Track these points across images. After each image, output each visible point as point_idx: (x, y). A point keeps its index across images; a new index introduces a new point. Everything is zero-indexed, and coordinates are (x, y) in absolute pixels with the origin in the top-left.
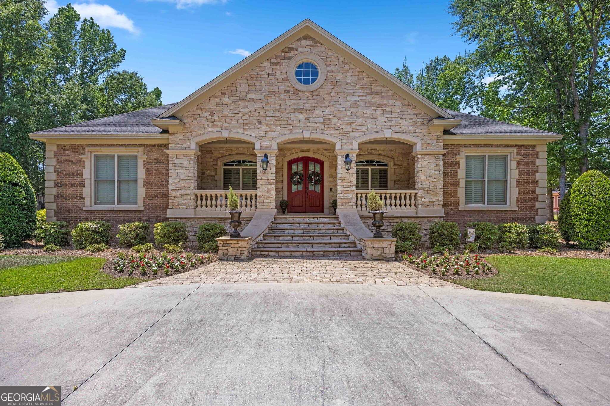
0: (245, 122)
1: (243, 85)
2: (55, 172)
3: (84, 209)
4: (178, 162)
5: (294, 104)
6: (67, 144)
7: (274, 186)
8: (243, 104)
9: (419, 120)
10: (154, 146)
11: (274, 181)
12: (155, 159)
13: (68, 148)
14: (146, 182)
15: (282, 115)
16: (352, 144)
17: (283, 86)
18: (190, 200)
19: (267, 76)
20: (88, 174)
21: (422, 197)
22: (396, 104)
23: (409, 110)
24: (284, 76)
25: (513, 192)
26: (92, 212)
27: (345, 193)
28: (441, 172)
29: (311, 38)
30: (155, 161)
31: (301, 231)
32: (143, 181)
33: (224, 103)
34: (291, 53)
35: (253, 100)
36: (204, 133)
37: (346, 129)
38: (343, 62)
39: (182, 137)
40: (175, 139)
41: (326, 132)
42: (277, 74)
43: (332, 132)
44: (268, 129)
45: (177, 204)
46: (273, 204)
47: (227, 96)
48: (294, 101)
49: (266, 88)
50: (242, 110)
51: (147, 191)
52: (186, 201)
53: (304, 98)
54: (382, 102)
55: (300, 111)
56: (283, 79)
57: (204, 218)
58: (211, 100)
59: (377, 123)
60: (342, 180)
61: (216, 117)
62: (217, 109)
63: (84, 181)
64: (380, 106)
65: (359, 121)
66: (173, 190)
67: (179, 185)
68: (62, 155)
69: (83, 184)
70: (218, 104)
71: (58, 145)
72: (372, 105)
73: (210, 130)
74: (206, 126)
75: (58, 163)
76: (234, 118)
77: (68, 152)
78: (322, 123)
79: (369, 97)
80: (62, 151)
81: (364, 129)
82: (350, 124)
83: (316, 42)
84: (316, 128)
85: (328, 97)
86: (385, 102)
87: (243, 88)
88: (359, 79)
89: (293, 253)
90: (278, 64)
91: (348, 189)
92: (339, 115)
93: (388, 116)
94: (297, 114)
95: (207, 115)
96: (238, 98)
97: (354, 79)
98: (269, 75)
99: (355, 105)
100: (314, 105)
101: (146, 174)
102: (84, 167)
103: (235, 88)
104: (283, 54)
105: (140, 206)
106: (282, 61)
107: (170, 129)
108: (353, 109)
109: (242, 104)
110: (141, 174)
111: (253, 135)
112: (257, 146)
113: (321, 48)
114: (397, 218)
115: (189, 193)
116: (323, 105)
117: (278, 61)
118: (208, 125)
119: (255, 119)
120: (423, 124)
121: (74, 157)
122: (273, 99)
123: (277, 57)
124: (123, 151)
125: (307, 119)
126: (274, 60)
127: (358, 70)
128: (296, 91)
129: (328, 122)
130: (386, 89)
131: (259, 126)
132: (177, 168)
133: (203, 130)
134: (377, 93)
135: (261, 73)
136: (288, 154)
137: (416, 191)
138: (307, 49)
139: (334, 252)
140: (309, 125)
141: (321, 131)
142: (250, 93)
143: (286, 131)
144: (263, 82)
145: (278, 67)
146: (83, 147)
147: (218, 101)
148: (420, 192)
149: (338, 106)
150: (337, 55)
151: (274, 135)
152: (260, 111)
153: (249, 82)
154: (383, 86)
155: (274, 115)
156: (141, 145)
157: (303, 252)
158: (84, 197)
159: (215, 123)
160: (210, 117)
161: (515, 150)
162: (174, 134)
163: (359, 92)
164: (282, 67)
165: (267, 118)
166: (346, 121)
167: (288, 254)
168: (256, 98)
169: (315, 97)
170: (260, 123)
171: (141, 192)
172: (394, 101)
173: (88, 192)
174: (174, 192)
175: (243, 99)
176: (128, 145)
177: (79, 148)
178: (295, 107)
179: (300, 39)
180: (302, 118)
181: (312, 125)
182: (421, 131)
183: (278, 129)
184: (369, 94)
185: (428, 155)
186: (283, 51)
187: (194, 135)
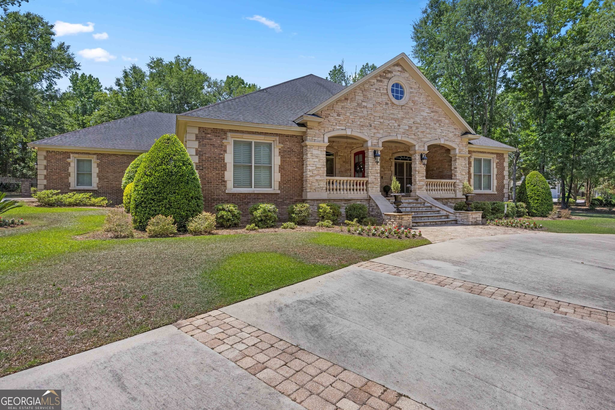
0: (361, 124)
1: (359, 94)
2: (197, 155)
3: (227, 192)
4: (315, 152)
5: (392, 114)
6: (209, 128)
7: (379, 175)
8: (360, 109)
9: (457, 133)
10: (287, 136)
11: (379, 171)
12: (288, 148)
13: (209, 131)
14: (281, 168)
15: (385, 121)
16: (424, 146)
17: (384, 99)
18: (323, 184)
19: (375, 90)
20: (229, 158)
21: (458, 185)
22: (446, 121)
23: (452, 126)
24: (385, 92)
25: (494, 183)
26: (234, 195)
27: (420, 181)
28: (467, 169)
29: (401, 66)
30: (289, 150)
31: (410, 209)
32: (278, 166)
33: (347, 107)
34: (389, 75)
35: (366, 107)
36: (333, 130)
37: (421, 135)
38: (419, 87)
39: (317, 131)
40: (312, 133)
41: (410, 137)
42: (381, 89)
43: (413, 137)
44: (376, 131)
45: (314, 188)
46: (379, 189)
47: (349, 101)
48: (391, 112)
49: (374, 99)
50: (359, 114)
51: (282, 176)
52: (321, 186)
53: (397, 110)
54: (439, 118)
55: (396, 120)
56: (385, 94)
57: (334, 200)
58: (339, 104)
59: (437, 133)
60: (419, 172)
61: (341, 118)
62: (342, 111)
63: (225, 165)
64: (438, 121)
65: (427, 130)
66: (311, 176)
67: (315, 172)
68: (204, 138)
69: (224, 168)
70: (343, 108)
71: (200, 128)
72: (434, 120)
73: (338, 127)
74: (335, 124)
75: (199, 146)
76: (353, 120)
77: (209, 136)
78: (407, 130)
79: (432, 114)
80: (204, 135)
81: (429, 136)
82: (423, 132)
83: (403, 69)
84: (404, 133)
85: (411, 111)
86: (440, 118)
87: (359, 97)
88: (427, 100)
89: (426, 223)
90: (381, 81)
91: (421, 178)
92: (416, 125)
93: (442, 129)
94: (394, 122)
95: (335, 115)
96: (356, 104)
97: (425, 100)
98: (376, 89)
99: (425, 119)
100: (403, 116)
101: (281, 160)
102: (225, 151)
103: (354, 96)
104: (384, 74)
105: (275, 189)
106: (384, 80)
107: (308, 124)
108: (424, 122)
109: (359, 109)
110: (277, 161)
111: (366, 134)
112: (369, 144)
113: (406, 75)
114: (446, 199)
115: (323, 179)
116: (408, 117)
117: (382, 79)
118: (336, 123)
119: (367, 122)
120: (459, 136)
121: (216, 141)
122: (379, 108)
123: (380, 76)
124: (261, 139)
125: (399, 126)
126: (379, 78)
127: (426, 94)
128: (393, 103)
129: (410, 130)
130: (441, 110)
131: (370, 128)
132: (314, 157)
133: (333, 127)
134: (436, 112)
135: (371, 87)
136: (354, 148)
137: (454, 181)
138: (398, 73)
139: (445, 221)
140: (400, 130)
141: (407, 136)
142: (364, 102)
143: (386, 133)
144: (372, 94)
145: (381, 84)
146: (225, 132)
147: (343, 104)
148: (458, 181)
149: (416, 118)
150: (415, 81)
151: (380, 136)
152: (371, 116)
153: (364, 93)
154: (439, 107)
155: (380, 120)
156: (277, 135)
157: (431, 222)
158: (225, 180)
159: (341, 122)
160: (338, 117)
161: (495, 156)
162: (311, 129)
163: (427, 110)
164: (384, 84)
165: (375, 123)
166: (420, 130)
167: (423, 224)
168: (368, 106)
169: (403, 110)
170: (371, 126)
171: (277, 177)
172: (444, 119)
173: (229, 175)
174: (311, 178)
175: (359, 105)
176: (266, 134)
177: (221, 133)
178: (392, 116)
179: (394, 65)
180: (396, 125)
181: (401, 130)
182: (458, 140)
183: (381, 131)
184: (432, 112)
185: (461, 157)
186: (384, 72)
187: (326, 131)
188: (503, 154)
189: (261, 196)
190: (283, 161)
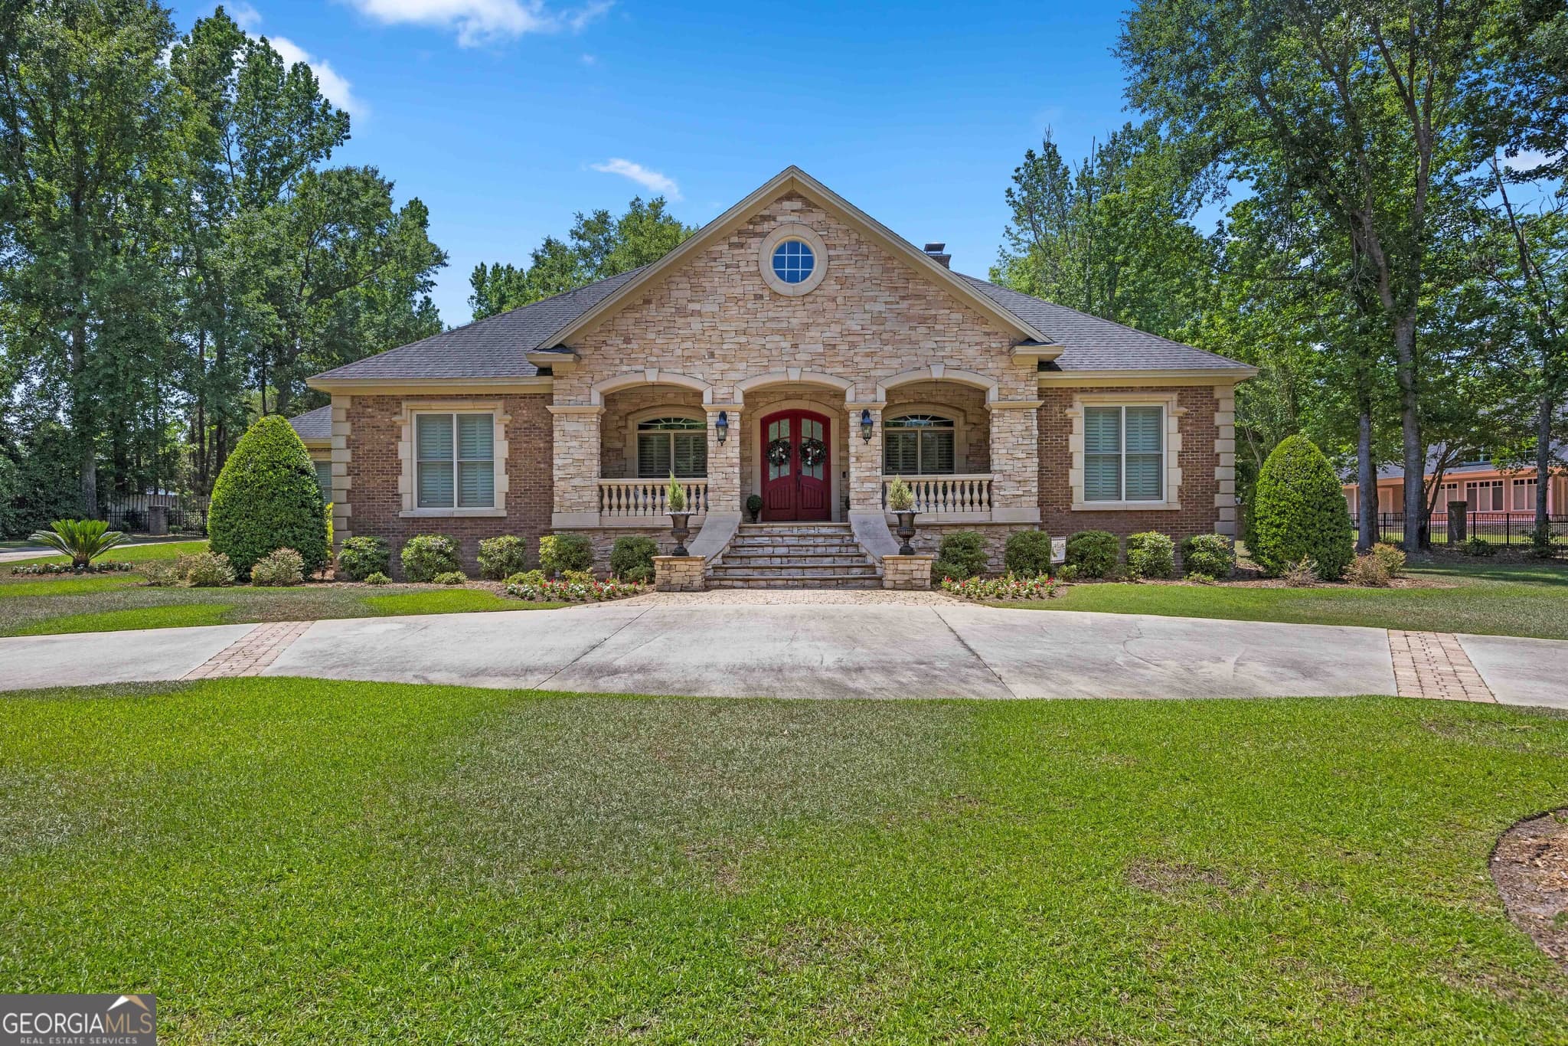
0: (686, 353)
1: (680, 286)
2: (348, 448)
3: (401, 515)
4: (570, 427)
5: (773, 319)
6: (369, 396)
7: (737, 470)
8: (683, 320)
9: (993, 345)
10: (523, 397)
11: (737, 461)
12: (526, 422)
13: (371, 402)
14: (511, 465)
15: (751, 340)
16: (874, 391)
17: (752, 287)
18: (592, 496)
19: (723, 269)
20: (407, 451)
21: (999, 488)
22: (954, 316)
23: (977, 327)
24: (753, 269)
25: (1173, 476)
26: (416, 519)
27: (863, 481)
28: (1034, 441)
29: (800, 197)
30: (526, 425)
32: (504, 461)
33: (649, 319)
34: (766, 226)
35: (699, 313)
36: (614, 376)
37: (865, 363)
38: (858, 241)
39: (575, 382)
40: (563, 387)
41: (828, 371)
42: (742, 264)
43: (840, 370)
44: (727, 366)
45: (568, 504)
46: (737, 503)
47: (653, 306)
48: (771, 314)
49: (721, 290)
50: (680, 332)
51: (511, 480)
52: (585, 499)
53: (789, 309)
54: (927, 312)
55: (783, 333)
56: (752, 274)
57: (616, 529)
58: (626, 315)
59: (918, 353)
60: (858, 459)
61: (634, 345)
62: (637, 331)
63: (399, 463)
64: (923, 320)
65: (886, 348)
66: (561, 479)
67: (572, 470)
68: (360, 415)
69: (397, 469)
70: (637, 322)
71: (353, 397)
72: (909, 319)
73: (625, 368)
74: (617, 361)
75: (353, 431)
76: (666, 346)
77: (370, 410)
78: (821, 354)
79: (904, 304)
80: (360, 410)
81: (895, 363)
82: (871, 355)
83: (808, 203)
84: (810, 363)
85: (831, 305)
86: (933, 312)
87: (680, 292)
88: (886, 270)
90: (741, 246)
91: (868, 474)
92: (850, 339)
93: (938, 339)
94: (777, 338)
95: (619, 341)
96: (673, 310)
97: (877, 271)
98: (727, 266)
99: (879, 319)
100: (806, 320)
101: (510, 449)
102: (399, 437)
104: (751, 227)
105: (499, 508)
106: (750, 241)
107: (554, 369)
108: (875, 328)
109: (680, 321)
110: (501, 449)
111: (700, 376)
112: (707, 398)
113: (818, 216)
114: (955, 526)
115: (589, 483)
116: (821, 320)
117: (743, 240)
118: (621, 361)
119: (703, 348)
120: (1002, 353)
121: (382, 419)
122: (734, 311)
123: (740, 233)
124: (468, 408)
125: (795, 346)
126: (735, 239)
127: (884, 254)
128: (775, 296)
129: (831, 353)
130: (934, 288)
131: (710, 360)
132: (568, 439)
133: (612, 368)
134: (918, 297)
135: (713, 264)
136: (762, 407)
137: (990, 477)
138: (794, 217)
140: (798, 357)
141: (820, 369)
142: (693, 301)
143: (757, 369)
144: (716, 279)
145: (742, 251)
146: (397, 400)
147: (638, 315)
148: (997, 477)
149: (849, 322)
150: (845, 227)
151: (737, 376)
152: (712, 333)
153: (692, 281)
155: (736, 340)
156: (499, 396)
158: (400, 492)
159: (633, 356)
160: (625, 346)
161: (1175, 397)
162: (561, 378)
163: (885, 296)
164: (749, 251)
165: (725, 347)
166: (863, 349)
168: (703, 310)
169: (808, 306)
170: (712, 355)
171: (501, 482)
172: (947, 311)
173: (407, 483)
174: (562, 483)
175: (681, 312)
176: (478, 397)
177: (391, 403)
178: (774, 325)
179: (780, 200)
180: (786, 345)
181: (802, 357)
182: (997, 365)
183: (743, 366)
184: (903, 298)
185: (1011, 409)
186: (750, 222)
187: (596, 378)
188: (1212, 388)
189: (467, 524)
190: (512, 451)
